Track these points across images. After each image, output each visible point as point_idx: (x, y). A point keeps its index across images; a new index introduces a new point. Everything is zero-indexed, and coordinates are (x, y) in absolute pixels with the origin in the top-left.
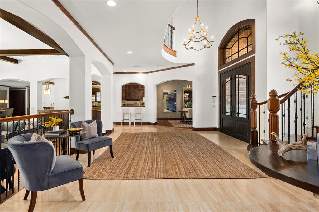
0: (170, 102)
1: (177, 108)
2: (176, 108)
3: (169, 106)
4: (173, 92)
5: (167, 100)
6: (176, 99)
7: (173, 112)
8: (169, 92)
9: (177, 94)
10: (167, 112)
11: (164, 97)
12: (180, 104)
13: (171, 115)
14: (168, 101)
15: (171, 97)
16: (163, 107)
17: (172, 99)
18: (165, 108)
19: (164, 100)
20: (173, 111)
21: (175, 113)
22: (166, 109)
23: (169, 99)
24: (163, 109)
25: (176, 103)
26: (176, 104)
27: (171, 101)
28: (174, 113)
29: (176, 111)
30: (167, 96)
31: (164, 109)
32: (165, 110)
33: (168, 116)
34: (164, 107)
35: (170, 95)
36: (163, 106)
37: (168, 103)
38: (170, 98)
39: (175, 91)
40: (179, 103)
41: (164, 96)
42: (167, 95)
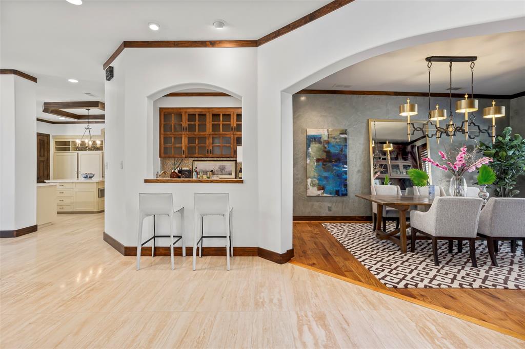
0: (329, 164)
1: (348, 182)
2: (346, 186)
3: (326, 178)
4: (336, 134)
5: (318, 160)
6: (346, 156)
7: (339, 195)
8: (326, 133)
9: (350, 142)
10: (318, 196)
11: (310, 150)
12: (359, 171)
13: (329, 205)
14: (321, 163)
15: (333, 150)
16: (307, 182)
17: (335, 155)
18: (313, 185)
19: (308, 161)
20: (337, 193)
21: (345, 198)
22: (315, 189)
23: (324, 156)
24: (306, 189)
25: (347, 168)
26: (346, 173)
27: (331, 161)
28: (339, 198)
29: (346, 195)
30: (317, 145)
31: (311, 188)
32: (313, 191)
33: (320, 207)
34: (309, 181)
35: (328, 142)
36: (307, 178)
37: (321, 168)
38: (328, 153)
39: (344, 132)
40: (356, 170)
41: (308, 146)
42: (320, 142)
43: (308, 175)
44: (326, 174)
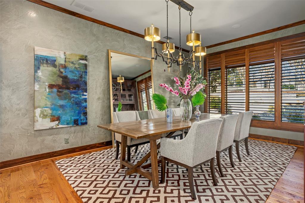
0: (66, 91)
1: (88, 110)
2: (85, 114)
3: (62, 107)
4: (75, 59)
5: (51, 86)
6: (86, 83)
7: (77, 125)
8: (63, 56)
9: (90, 69)
10: (52, 128)
11: (40, 73)
12: (99, 99)
13: (67, 137)
14: (55, 90)
15: (70, 76)
16: (34, 113)
17: (74, 81)
18: (44, 116)
19: (37, 87)
20: (76, 123)
21: (84, 127)
22: (48, 120)
23: (60, 82)
24: (33, 121)
25: (87, 95)
26: (85, 100)
27: (68, 88)
28: (78, 128)
29: (86, 123)
30: (51, 69)
31: (40, 120)
33: (54, 141)
34: (38, 111)
35: (65, 67)
36: (35, 108)
37: (55, 95)
38: (65, 78)
39: (85, 58)
40: (97, 97)
41: (37, 68)
42: (55, 66)
43: (36, 104)
44: (62, 102)
